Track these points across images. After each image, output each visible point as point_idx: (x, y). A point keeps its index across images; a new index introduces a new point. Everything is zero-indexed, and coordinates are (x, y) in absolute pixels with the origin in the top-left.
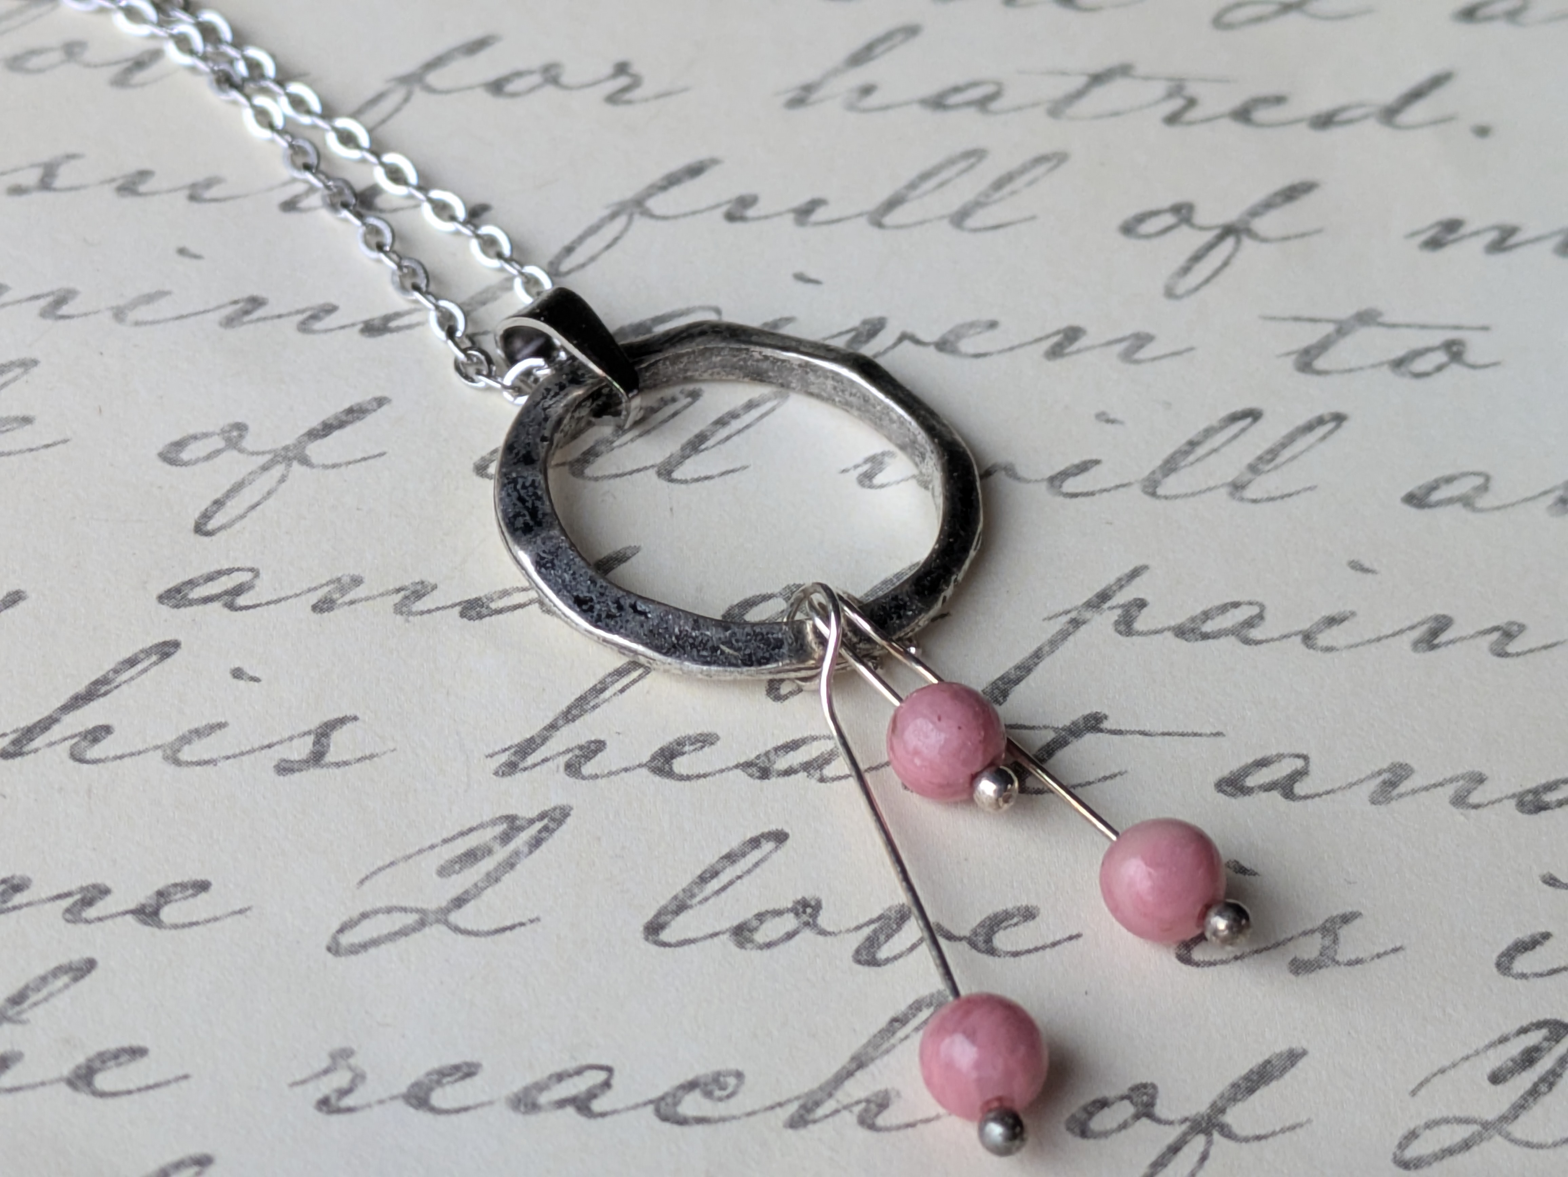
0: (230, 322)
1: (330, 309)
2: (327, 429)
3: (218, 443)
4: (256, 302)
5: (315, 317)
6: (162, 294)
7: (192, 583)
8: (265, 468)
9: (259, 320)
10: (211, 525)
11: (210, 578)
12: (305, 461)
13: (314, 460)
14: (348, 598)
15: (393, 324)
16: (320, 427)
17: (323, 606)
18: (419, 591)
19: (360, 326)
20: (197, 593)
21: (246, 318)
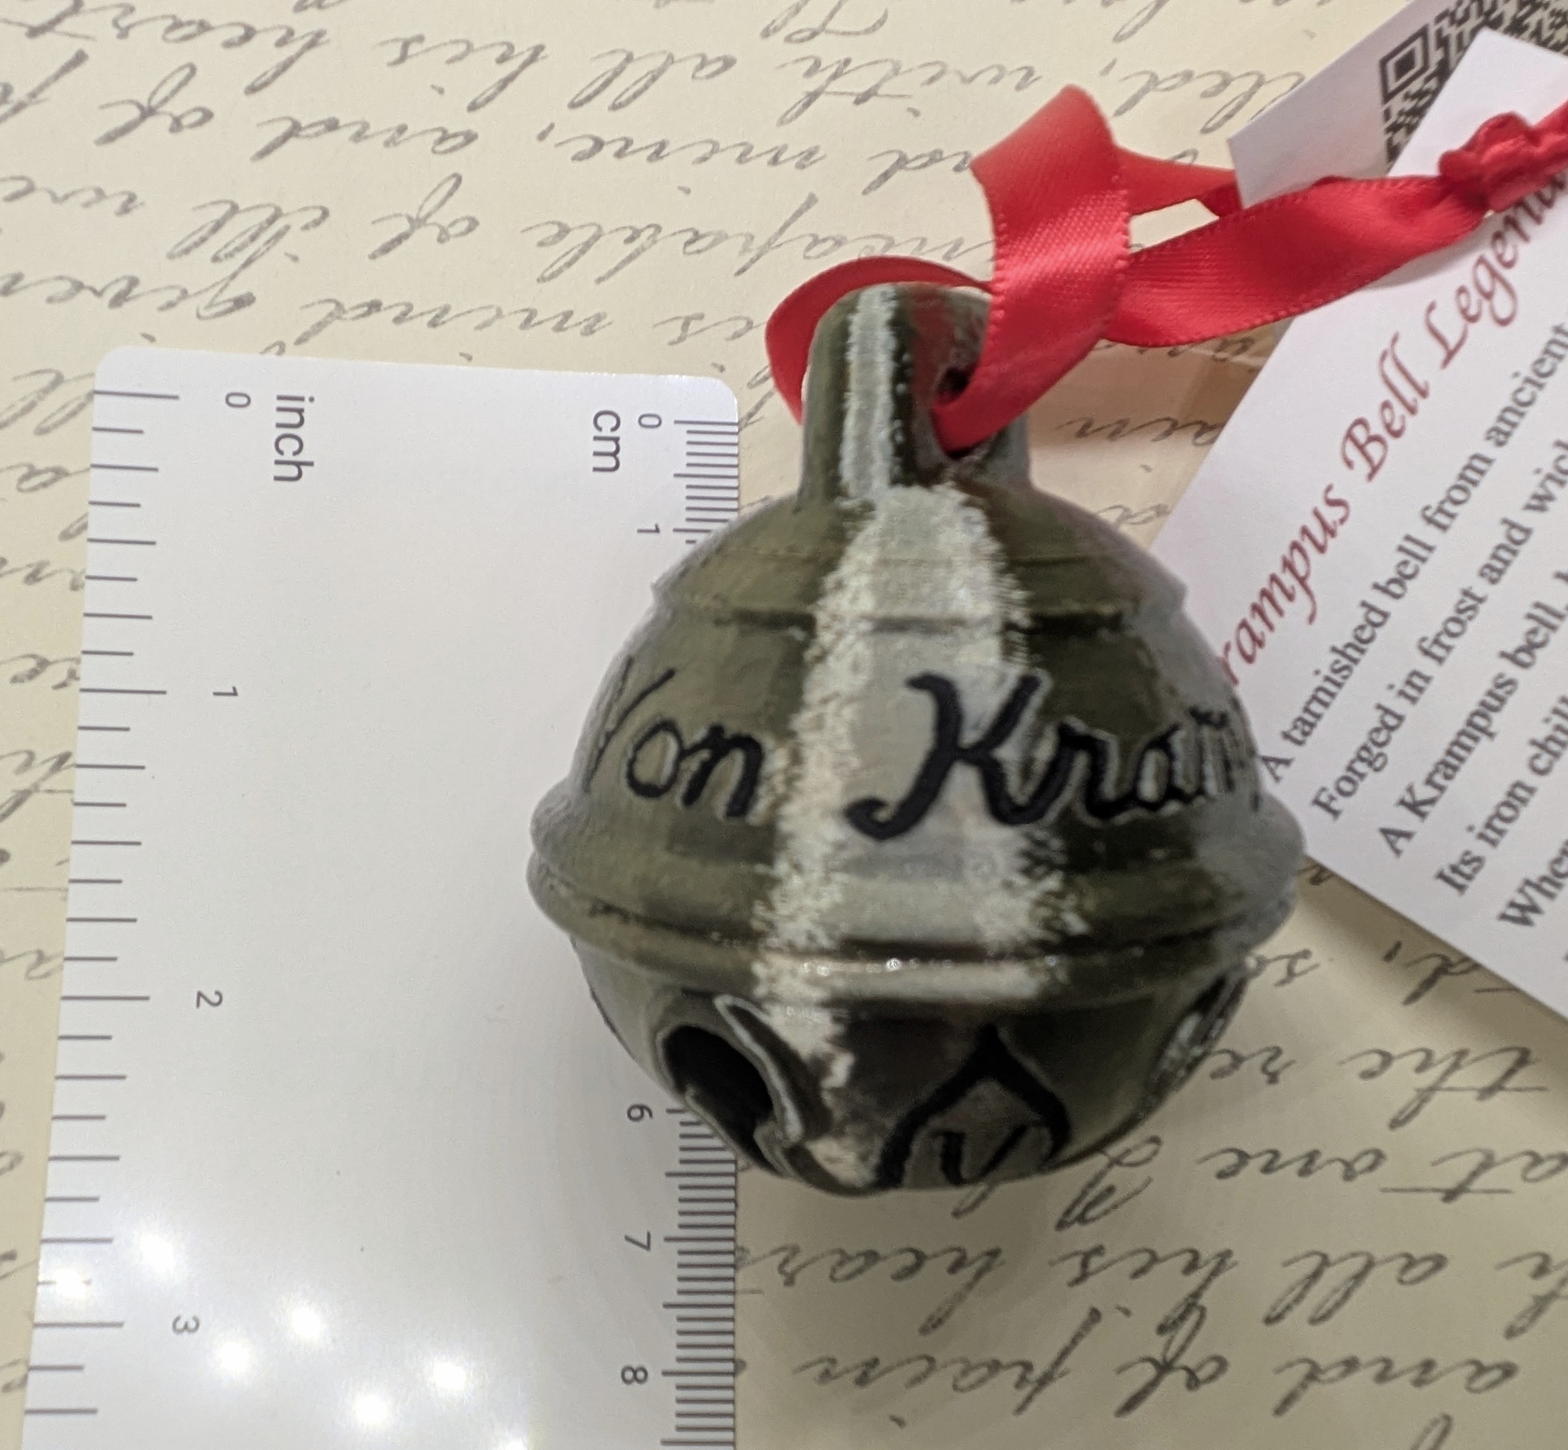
0: (446, 310)
1: (397, 320)
2: (400, 239)
3: (452, 231)
4: (433, 324)
5: (405, 314)
6: (479, 328)
7: (462, 145)
8: (429, 215)
9: (433, 310)
10: (453, 181)
11: (453, 149)
12: (410, 219)
13: (405, 221)
14: (391, 133)
15: (366, 309)
16: (403, 240)
17: (402, 129)
18: (358, 137)
19: (382, 308)
20: (460, 140)
21: (438, 312)
